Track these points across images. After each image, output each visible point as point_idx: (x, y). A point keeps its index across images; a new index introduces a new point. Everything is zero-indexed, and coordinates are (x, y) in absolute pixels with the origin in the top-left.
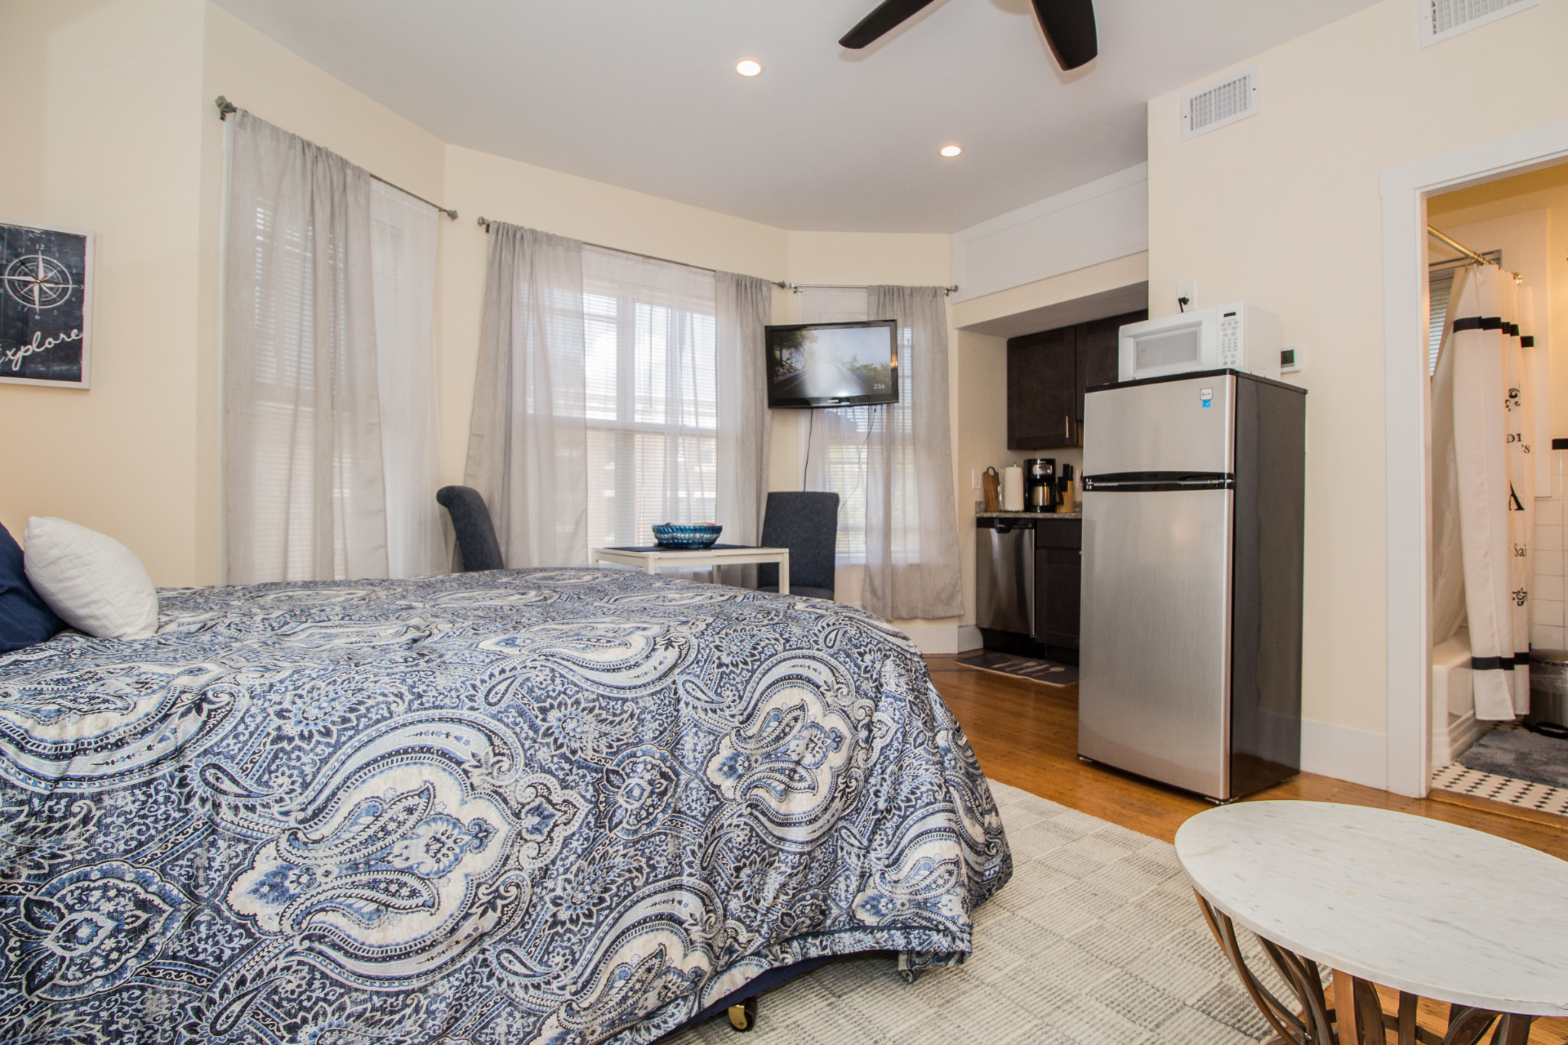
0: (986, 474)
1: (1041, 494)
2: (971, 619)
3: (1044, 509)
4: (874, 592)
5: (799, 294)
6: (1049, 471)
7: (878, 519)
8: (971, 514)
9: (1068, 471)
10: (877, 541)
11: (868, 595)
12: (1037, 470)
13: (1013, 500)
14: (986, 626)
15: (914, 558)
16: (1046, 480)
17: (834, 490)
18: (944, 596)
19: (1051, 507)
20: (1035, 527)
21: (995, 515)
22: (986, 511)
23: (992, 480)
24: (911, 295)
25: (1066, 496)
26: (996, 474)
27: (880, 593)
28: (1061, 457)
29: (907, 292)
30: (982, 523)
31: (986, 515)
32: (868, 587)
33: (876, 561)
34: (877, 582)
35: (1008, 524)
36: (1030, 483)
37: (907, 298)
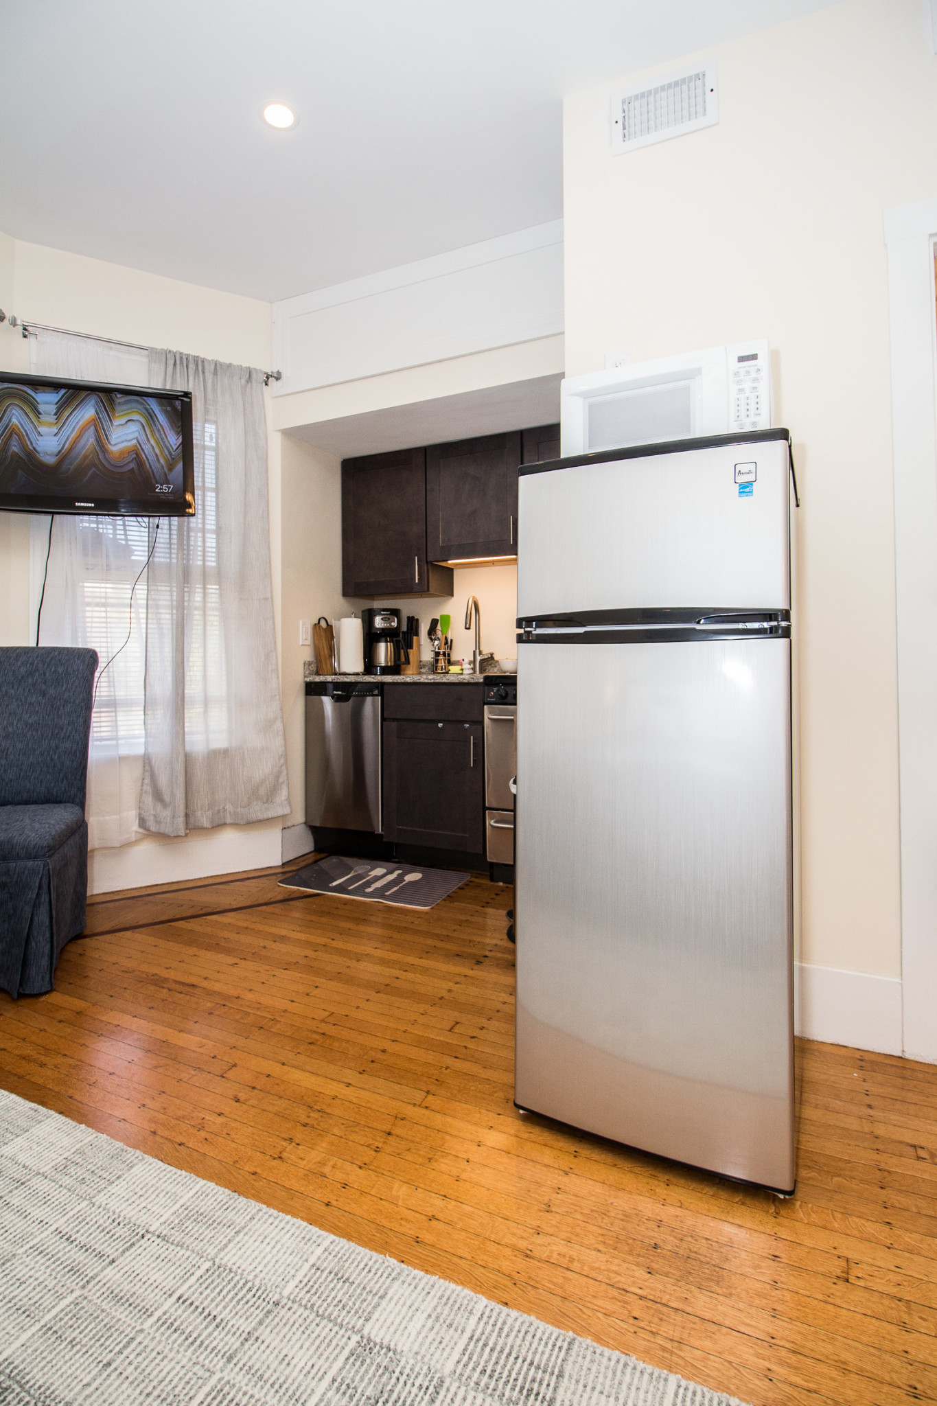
0: (316, 626)
1: (383, 652)
2: (299, 817)
3: (386, 671)
4: (158, 796)
5: (32, 339)
6: (394, 624)
7: (163, 687)
8: (299, 677)
9: (413, 623)
10: (162, 720)
11: (149, 800)
12: (378, 622)
13: (350, 661)
14: (318, 824)
15: (220, 741)
16: (387, 634)
17: (90, 646)
18: (262, 791)
19: (395, 668)
20: (382, 694)
21: (329, 678)
22: (318, 673)
23: (325, 636)
24: (215, 373)
25: (412, 653)
26: (330, 627)
27: (167, 798)
28: (408, 606)
29: (209, 369)
30: (313, 690)
31: (318, 679)
32: (147, 788)
33: (161, 748)
34: (163, 780)
35: (346, 692)
36: (371, 638)
37: (209, 376)
